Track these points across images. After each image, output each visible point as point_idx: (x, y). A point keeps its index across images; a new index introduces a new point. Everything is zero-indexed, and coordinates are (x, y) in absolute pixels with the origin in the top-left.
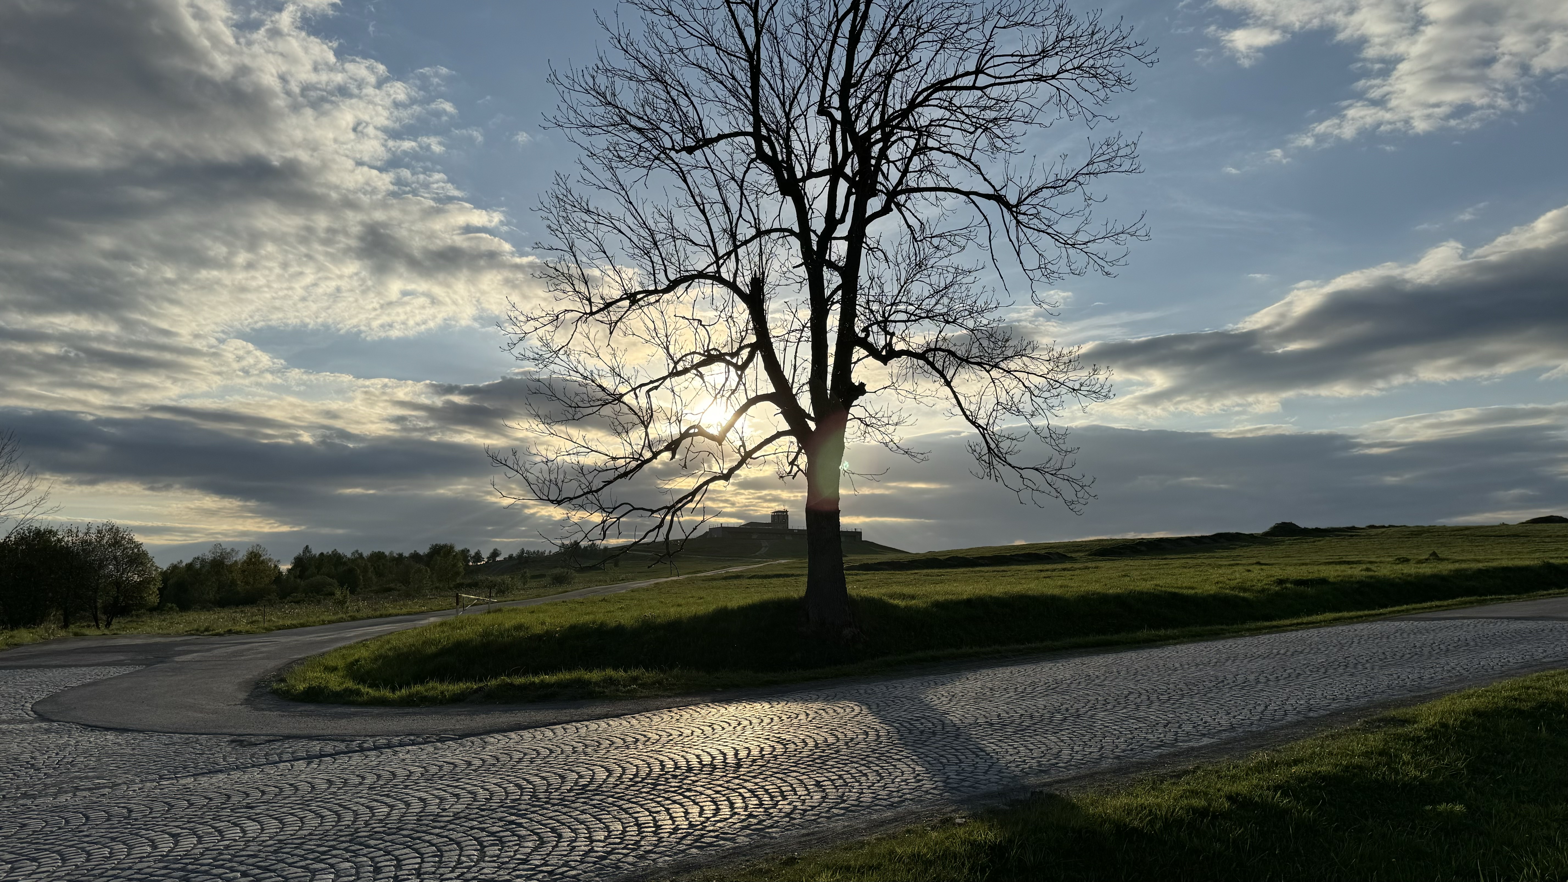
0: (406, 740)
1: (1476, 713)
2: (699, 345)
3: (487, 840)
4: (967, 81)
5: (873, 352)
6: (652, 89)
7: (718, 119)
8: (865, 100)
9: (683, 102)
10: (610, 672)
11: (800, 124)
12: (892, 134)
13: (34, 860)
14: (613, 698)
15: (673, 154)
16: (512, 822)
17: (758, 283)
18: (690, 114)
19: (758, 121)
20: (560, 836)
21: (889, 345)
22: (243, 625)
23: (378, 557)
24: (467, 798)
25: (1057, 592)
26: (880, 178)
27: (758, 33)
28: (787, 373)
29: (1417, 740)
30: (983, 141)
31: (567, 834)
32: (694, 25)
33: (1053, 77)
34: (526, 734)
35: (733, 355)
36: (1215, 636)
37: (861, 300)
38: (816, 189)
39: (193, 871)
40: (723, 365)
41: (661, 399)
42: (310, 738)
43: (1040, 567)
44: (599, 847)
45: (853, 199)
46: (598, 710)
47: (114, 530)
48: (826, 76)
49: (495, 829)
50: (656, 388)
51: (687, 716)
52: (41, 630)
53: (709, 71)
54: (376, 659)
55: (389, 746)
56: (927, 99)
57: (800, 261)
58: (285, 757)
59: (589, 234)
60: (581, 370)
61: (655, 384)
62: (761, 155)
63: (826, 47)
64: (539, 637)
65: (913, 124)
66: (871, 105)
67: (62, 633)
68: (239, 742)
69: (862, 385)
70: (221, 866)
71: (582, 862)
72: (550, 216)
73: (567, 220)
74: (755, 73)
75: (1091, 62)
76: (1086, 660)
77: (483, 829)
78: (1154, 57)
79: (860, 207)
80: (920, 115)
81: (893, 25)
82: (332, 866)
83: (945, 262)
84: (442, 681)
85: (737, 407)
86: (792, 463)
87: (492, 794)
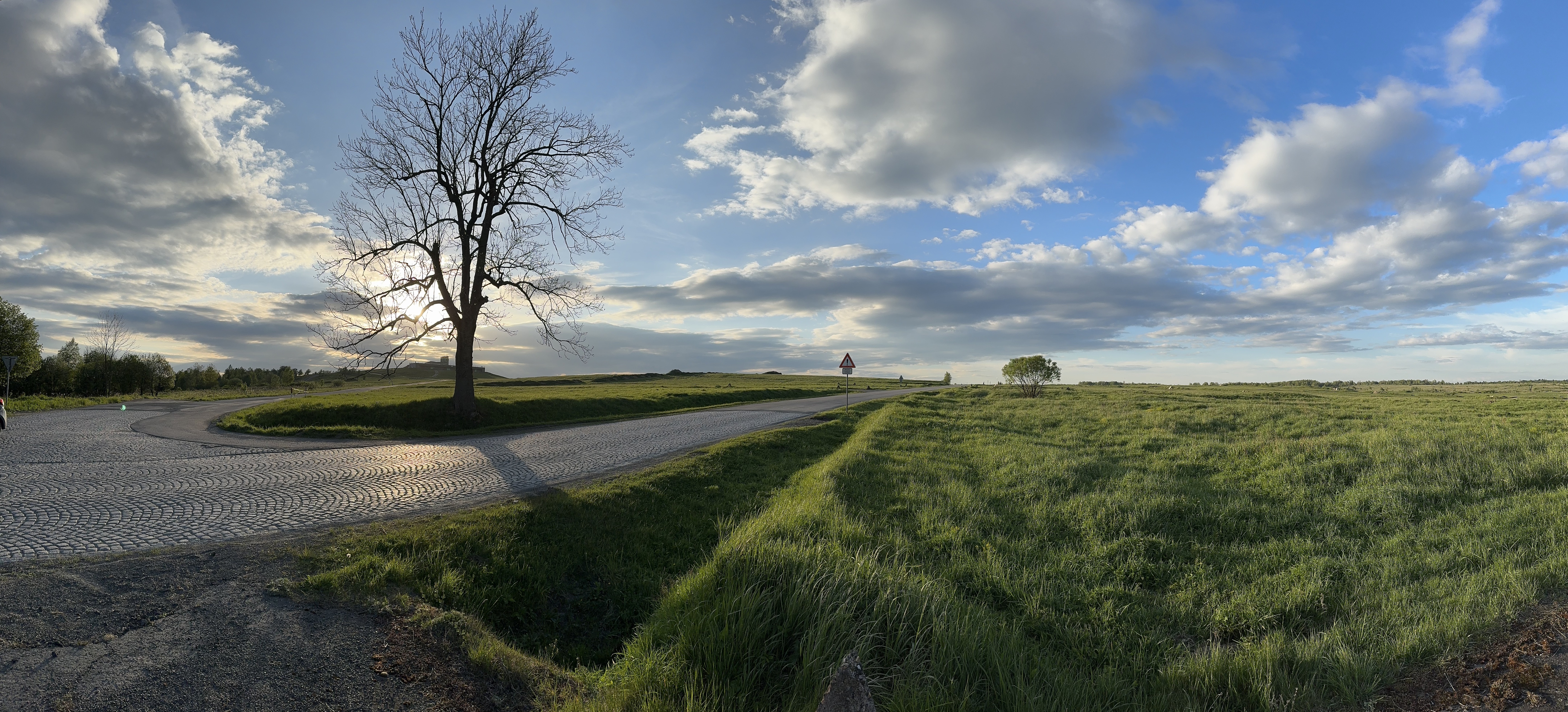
0: (270, 450)
1: (730, 448)
2: (406, 275)
3: (304, 497)
4: (545, 151)
5: (493, 282)
6: (388, 149)
7: (420, 163)
8: (493, 156)
9: (403, 154)
10: (359, 427)
11: (461, 166)
12: (507, 173)
13: (131, 486)
14: (360, 439)
15: (397, 181)
16: (315, 490)
17: (437, 246)
18: (407, 161)
19: (440, 164)
20: (335, 498)
21: (501, 278)
22: (205, 398)
23: (259, 370)
24: (295, 478)
25: (574, 398)
26: (500, 196)
27: (442, 120)
28: (450, 290)
29: (707, 460)
30: (551, 182)
31: (338, 497)
32: (410, 116)
33: (586, 155)
34: (321, 452)
35: (423, 281)
36: (640, 417)
37: (488, 256)
38: (468, 199)
39: (187, 498)
40: (418, 286)
41: (388, 301)
42: (232, 446)
43: (569, 386)
44: (352, 505)
45: (486, 205)
46: (354, 444)
47: (158, 356)
48: (474, 142)
49: (307, 493)
50: (385, 296)
51: (394, 449)
52: (133, 395)
53: (417, 139)
54: (258, 415)
55: (263, 453)
56: (524, 158)
57: (458, 235)
58: (222, 454)
59: (356, 222)
60: (350, 287)
61: (385, 294)
62: (441, 181)
63: (475, 128)
64: (328, 409)
65: (517, 170)
66: (497, 159)
67: (140, 397)
68: (205, 446)
69: (487, 297)
70: (198, 497)
71: (345, 511)
72: (338, 213)
73: (346, 215)
74: (439, 140)
75: (603, 150)
76: (582, 428)
77: (302, 492)
78: (632, 153)
79: (490, 209)
80: (522, 166)
81: (510, 120)
82: (240, 502)
83: (530, 240)
84: (285, 426)
85: (424, 306)
86: (450, 334)
87: (306, 477)
